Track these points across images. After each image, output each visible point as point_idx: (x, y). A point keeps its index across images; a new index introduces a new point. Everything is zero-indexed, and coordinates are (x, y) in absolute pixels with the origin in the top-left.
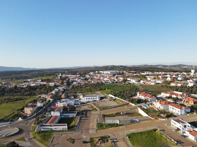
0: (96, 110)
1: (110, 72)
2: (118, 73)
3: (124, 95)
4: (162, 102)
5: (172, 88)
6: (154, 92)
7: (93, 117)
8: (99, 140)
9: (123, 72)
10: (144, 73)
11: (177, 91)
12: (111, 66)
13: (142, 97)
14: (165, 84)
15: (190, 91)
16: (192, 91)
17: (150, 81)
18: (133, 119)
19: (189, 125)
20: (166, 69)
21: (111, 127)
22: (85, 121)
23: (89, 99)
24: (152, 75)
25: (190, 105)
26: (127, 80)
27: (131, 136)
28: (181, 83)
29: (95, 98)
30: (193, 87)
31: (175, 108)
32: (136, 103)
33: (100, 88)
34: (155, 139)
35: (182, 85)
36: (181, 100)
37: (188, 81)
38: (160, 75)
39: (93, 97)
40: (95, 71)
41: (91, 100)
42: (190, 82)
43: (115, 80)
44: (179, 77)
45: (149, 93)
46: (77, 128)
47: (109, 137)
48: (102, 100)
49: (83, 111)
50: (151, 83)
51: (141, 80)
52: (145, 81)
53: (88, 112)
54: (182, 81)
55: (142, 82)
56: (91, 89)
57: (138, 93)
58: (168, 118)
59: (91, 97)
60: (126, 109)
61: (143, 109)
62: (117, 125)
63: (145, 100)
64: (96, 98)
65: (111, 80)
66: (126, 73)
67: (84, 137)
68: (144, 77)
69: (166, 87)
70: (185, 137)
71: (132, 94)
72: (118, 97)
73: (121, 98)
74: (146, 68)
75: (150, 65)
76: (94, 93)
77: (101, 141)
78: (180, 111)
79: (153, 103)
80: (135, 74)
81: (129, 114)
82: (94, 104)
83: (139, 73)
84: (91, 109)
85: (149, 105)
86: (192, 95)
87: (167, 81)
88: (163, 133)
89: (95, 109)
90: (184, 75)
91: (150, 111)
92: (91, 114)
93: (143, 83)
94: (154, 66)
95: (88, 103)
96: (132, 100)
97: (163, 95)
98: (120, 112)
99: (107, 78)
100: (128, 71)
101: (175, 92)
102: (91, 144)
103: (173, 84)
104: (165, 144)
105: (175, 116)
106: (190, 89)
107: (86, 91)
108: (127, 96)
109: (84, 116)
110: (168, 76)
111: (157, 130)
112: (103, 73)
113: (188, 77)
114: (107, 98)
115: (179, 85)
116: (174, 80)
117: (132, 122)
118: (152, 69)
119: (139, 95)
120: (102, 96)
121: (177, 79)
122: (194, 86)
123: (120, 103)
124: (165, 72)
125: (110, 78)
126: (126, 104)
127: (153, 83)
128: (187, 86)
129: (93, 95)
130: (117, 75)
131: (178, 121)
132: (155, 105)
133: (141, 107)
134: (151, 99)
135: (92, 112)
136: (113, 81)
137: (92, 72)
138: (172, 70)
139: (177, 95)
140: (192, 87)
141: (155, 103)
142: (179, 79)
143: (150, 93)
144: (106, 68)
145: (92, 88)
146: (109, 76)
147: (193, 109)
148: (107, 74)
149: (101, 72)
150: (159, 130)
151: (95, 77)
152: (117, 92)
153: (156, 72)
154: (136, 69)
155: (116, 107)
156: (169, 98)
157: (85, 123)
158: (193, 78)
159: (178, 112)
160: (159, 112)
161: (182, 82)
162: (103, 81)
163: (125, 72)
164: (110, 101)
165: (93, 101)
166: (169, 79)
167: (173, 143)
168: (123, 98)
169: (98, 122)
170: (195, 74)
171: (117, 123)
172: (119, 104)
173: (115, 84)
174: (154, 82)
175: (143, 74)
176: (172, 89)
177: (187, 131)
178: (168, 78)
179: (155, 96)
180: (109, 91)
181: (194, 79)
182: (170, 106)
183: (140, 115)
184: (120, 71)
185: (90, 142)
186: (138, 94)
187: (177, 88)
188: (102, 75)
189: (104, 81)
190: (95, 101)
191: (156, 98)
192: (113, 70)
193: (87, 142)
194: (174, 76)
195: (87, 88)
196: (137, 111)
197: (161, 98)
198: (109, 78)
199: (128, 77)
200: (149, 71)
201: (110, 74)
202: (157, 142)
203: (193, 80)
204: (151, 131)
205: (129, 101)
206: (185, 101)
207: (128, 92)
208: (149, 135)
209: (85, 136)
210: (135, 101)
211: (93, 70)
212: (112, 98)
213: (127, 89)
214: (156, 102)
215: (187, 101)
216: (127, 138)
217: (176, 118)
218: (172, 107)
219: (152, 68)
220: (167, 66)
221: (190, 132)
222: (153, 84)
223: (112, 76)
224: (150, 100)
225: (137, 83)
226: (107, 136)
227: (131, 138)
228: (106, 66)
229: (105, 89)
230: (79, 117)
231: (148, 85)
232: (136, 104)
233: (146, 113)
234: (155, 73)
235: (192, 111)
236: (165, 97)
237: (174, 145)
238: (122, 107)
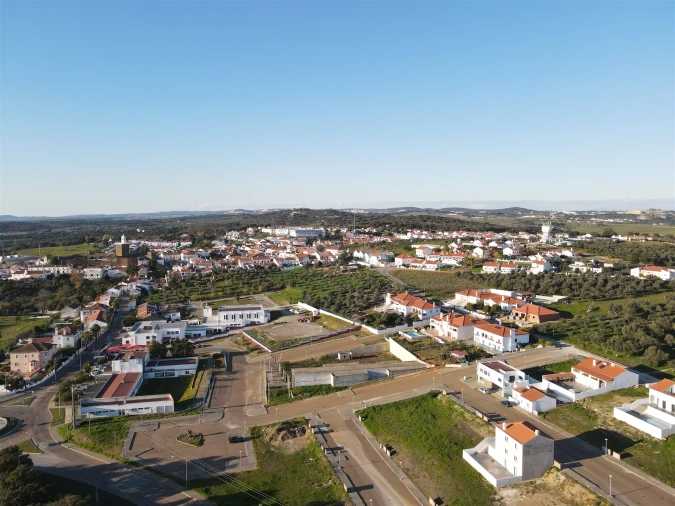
0: (261, 351)
1: (297, 232)
2: (324, 235)
3: (345, 305)
4: (456, 320)
5: (484, 280)
6: (433, 292)
7: (252, 372)
8: (279, 430)
9: (338, 232)
10: (406, 233)
11: (498, 286)
12: (297, 210)
13: (400, 306)
14: (466, 270)
15: (533, 288)
16: (538, 286)
17: (424, 259)
18: (375, 371)
19: (523, 375)
20: (473, 223)
21: (310, 396)
22: (229, 383)
23: (234, 317)
24: (429, 241)
25: (531, 326)
26: (351, 258)
27: (367, 415)
28: (511, 265)
29: (253, 316)
30: (543, 276)
31: (489, 334)
32: (383, 326)
33: (267, 284)
34: (434, 416)
35: (513, 272)
36: (507, 313)
37: (532, 258)
38: (454, 240)
39: (248, 312)
40: (245, 229)
41: (239, 322)
42: (534, 262)
43: (314, 257)
44: (507, 246)
45: (421, 297)
46: (207, 404)
47: (307, 421)
48: (277, 321)
49: (216, 356)
50: (428, 266)
51: (396, 255)
52: (409, 261)
53: (234, 358)
54: (514, 257)
55: (399, 261)
56: (237, 288)
57: (389, 294)
58: (470, 361)
59: (240, 313)
60: (352, 344)
61: (403, 343)
62: (328, 389)
63: (409, 315)
64: (257, 316)
65: (301, 259)
66: (351, 237)
67: (232, 427)
68: (407, 248)
69: (470, 275)
70: (510, 405)
71: (368, 299)
72: (328, 309)
73: (337, 312)
74: (412, 217)
75: (423, 207)
76: (248, 301)
77: (284, 432)
78: (501, 341)
79: (431, 324)
80: (376, 239)
81: (361, 357)
82: (254, 334)
83: (391, 235)
84: (245, 349)
85: (419, 330)
86: (537, 297)
87: (473, 259)
88: (453, 398)
89: (257, 348)
90: (522, 240)
91: (420, 346)
92: (246, 363)
93: (403, 265)
94: (437, 211)
95: (231, 332)
96: (371, 316)
97: (461, 300)
98: (334, 352)
99: (288, 250)
100: (357, 227)
101: (494, 291)
102: (254, 442)
103: (488, 269)
104: (460, 427)
105: (490, 356)
106: (534, 281)
107: (220, 293)
108: (355, 306)
109: (222, 370)
110: (477, 243)
111: (440, 393)
112: (274, 236)
113: (532, 245)
114: (294, 314)
115: (506, 270)
116: (493, 255)
117: (373, 377)
118: (429, 223)
119: (392, 303)
120: (276, 308)
121: (500, 251)
122: (546, 272)
123: (334, 327)
124: (468, 230)
125: (297, 250)
126: (352, 330)
127: (432, 266)
128: (528, 273)
129: (245, 306)
130: (318, 242)
131: (495, 367)
132: (437, 328)
133: (396, 337)
134: (425, 312)
135: (248, 358)
136: (307, 260)
137: (233, 230)
138: (487, 226)
139: (497, 298)
140: (540, 277)
141: (437, 322)
142: (507, 251)
143: (422, 294)
144: (281, 218)
145: (241, 285)
146: (295, 243)
147: (537, 336)
148: (285, 237)
149: (264, 230)
150: (444, 393)
151: (247, 249)
152: (322, 295)
153: (443, 232)
154: (381, 221)
155: (321, 339)
156: (475, 307)
157: (229, 389)
158: (544, 249)
159: (498, 345)
160: (447, 348)
161: (515, 261)
162: (275, 261)
163: (344, 231)
164: (301, 324)
165: (247, 325)
166: (478, 253)
167: (479, 420)
168: (342, 311)
169: (271, 384)
170: (554, 237)
171: (327, 383)
172: (332, 330)
173: (314, 268)
174: (435, 263)
175: (403, 237)
176: (486, 283)
177: (517, 390)
178: (475, 250)
179: (438, 303)
180: (298, 291)
181: (548, 254)
182: (476, 330)
183: (394, 358)
184: (328, 226)
185: (253, 438)
186: (388, 298)
187: (498, 281)
188: (268, 241)
189: (278, 260)
190: (253, 324)
191: (439, 309)
192: (305, 225)
193: (242, 440)
194: (493, 244)
195: (222, 284)
196: (384, 349)
197: (454, 309)
198: (293, 252)
199: (356, 246)
200: (420, 228)
201: (296, 239)
202: (439, 422)
203: (544, 256)
204: (423, 398)
205: (362, 320)
206: (517, 314)
207: (356, 294)
208: (417, 407)
209: (233, 423)
210: (378, 320)
211: (238, 224)
212: (307, 313)
213: (353, 284)
214: (440, 320)
215: (523, 316)
216: (357, 422)
217: (489, 361)
218: (481, 331)
219: (429, 218)
220: (476, 212)
221: (524, 391)
222: (431, 268)
223: (303, 243)
224: (424, 315)
225: (383, 265)
226: (299, 420)
227: (368, 420)
228: (281, 211)
229: (283, 287)
230: (208, 374)
231: (418, 272)
232: (382, 329)
233: (412, 352)
234: (440, 235)
235: (533, 341)
236: (464, 305)
237: (482, 425)
238: (339, 340)
